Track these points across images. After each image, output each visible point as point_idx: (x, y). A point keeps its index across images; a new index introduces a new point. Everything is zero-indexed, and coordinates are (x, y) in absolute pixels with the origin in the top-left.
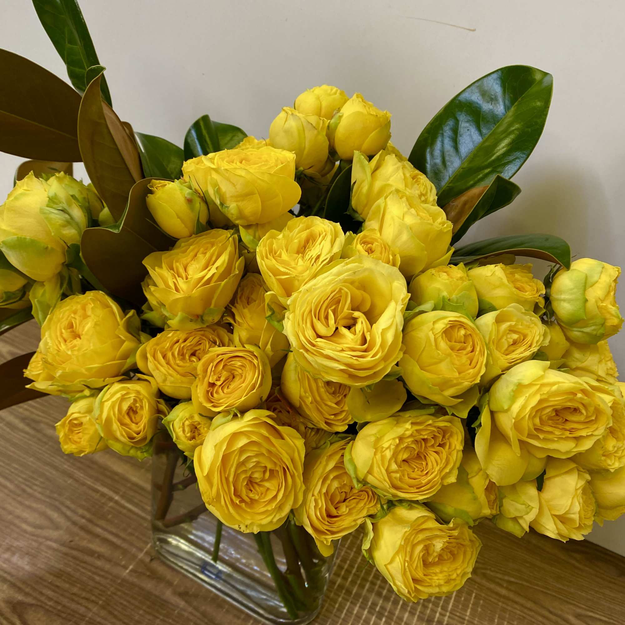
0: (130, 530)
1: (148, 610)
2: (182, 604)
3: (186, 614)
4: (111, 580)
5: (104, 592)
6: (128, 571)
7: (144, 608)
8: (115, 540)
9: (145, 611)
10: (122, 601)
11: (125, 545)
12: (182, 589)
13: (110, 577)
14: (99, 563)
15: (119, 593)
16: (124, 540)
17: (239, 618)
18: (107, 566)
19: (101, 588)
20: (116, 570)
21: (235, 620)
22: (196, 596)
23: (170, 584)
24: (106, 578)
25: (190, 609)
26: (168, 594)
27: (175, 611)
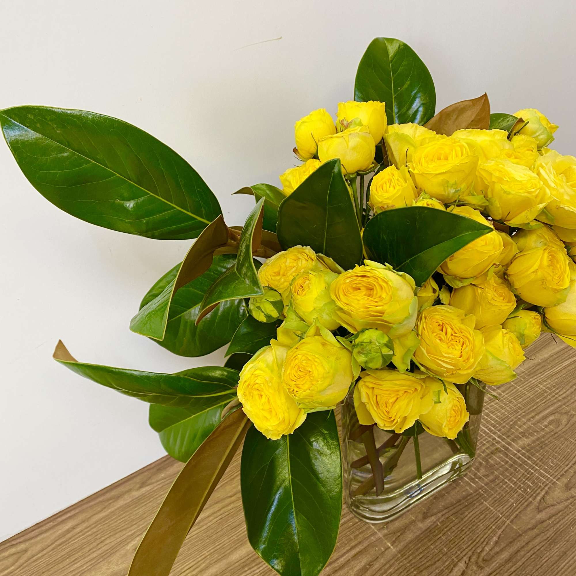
0: (352, 537)
1: (432, 542)
2: (433, 518)
3: (442, 519)
4: (396, 561)
5: (405, 569)
6: (392, 547)
7: (429, 544)
8: (357, 550)
9: (432, 544)
10: (418, 558)
11: (366, 543)
12: (420, 516)
13: (393, 561)
14: (377, 566)
15: (411, 558)
16: (360, 543)
17: (455, 488)
18: (382, 561)
19: (401, 570)
20: (389, 555)
21: (456, 491)
22: (429, 509)
23: (413, 522)
24: (393, 564)
25: (439, 515)
26: (423, 525)
27: (438, 525)
